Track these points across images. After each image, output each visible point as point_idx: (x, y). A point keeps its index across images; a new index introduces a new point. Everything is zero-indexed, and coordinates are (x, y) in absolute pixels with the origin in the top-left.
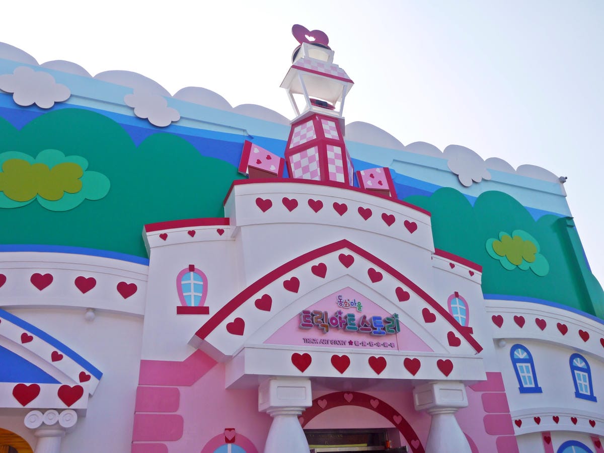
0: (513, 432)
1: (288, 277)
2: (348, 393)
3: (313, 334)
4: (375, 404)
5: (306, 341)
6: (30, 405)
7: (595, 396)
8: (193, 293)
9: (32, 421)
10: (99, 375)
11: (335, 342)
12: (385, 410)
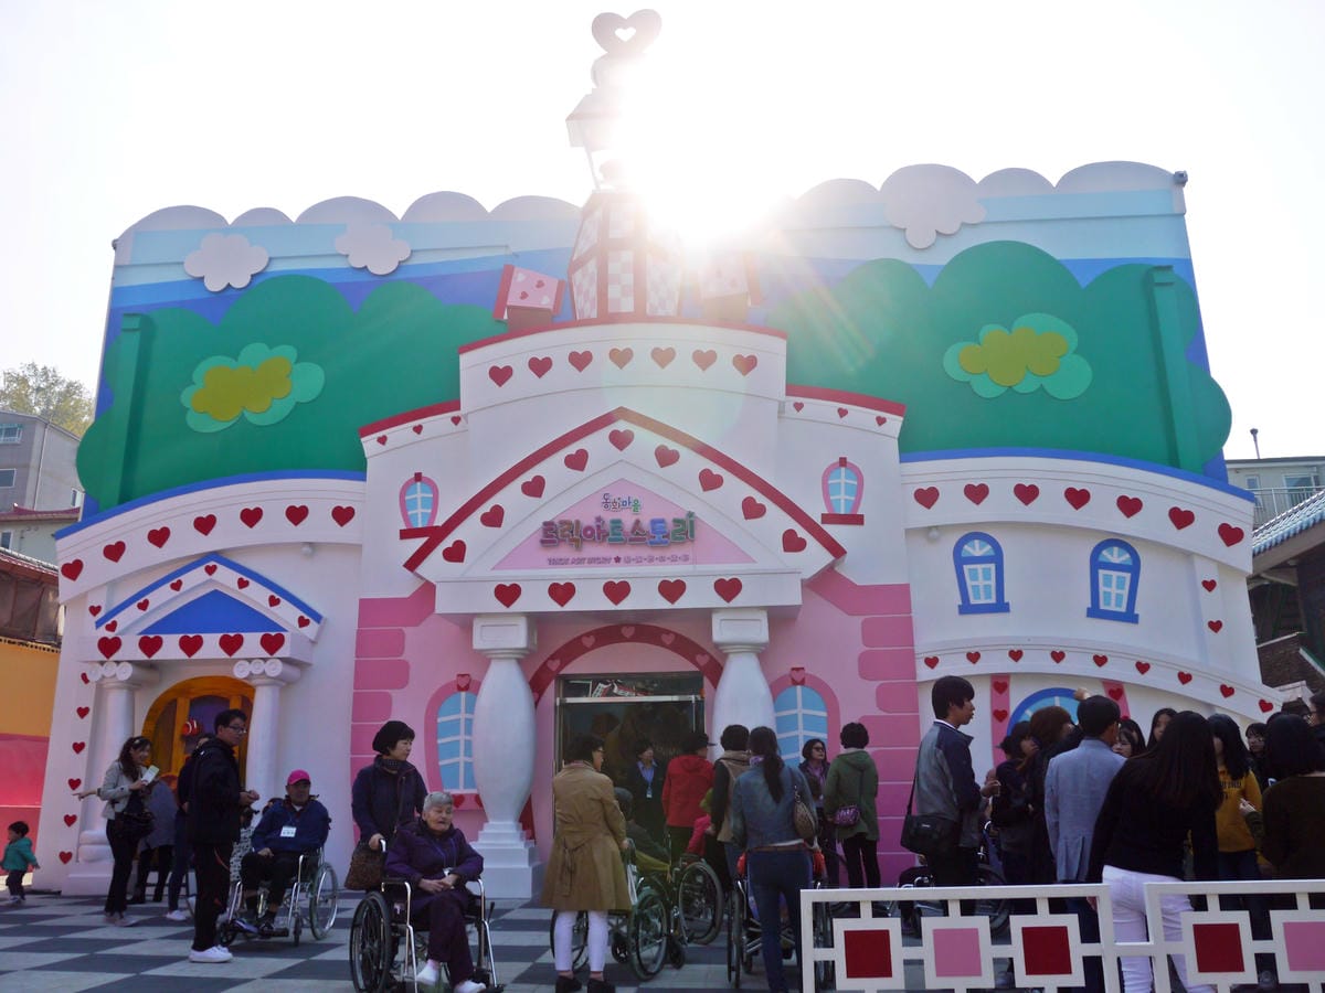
0: (914, 675)
1: (528, 477)
2: (628, 625)
3: (564, 551)
4: (668, 640)
5: (553, 562)
6: (236, 655)
7: (1136, 612)
8: (420, 510)
9: (240, 672)
10: (318, 618)
11: (594, 561)
12: (684, 646)
